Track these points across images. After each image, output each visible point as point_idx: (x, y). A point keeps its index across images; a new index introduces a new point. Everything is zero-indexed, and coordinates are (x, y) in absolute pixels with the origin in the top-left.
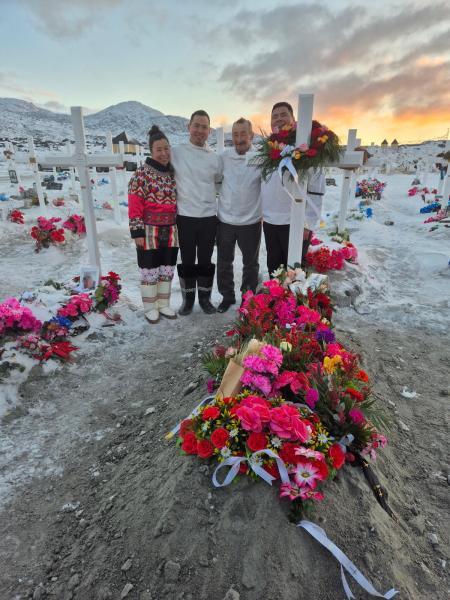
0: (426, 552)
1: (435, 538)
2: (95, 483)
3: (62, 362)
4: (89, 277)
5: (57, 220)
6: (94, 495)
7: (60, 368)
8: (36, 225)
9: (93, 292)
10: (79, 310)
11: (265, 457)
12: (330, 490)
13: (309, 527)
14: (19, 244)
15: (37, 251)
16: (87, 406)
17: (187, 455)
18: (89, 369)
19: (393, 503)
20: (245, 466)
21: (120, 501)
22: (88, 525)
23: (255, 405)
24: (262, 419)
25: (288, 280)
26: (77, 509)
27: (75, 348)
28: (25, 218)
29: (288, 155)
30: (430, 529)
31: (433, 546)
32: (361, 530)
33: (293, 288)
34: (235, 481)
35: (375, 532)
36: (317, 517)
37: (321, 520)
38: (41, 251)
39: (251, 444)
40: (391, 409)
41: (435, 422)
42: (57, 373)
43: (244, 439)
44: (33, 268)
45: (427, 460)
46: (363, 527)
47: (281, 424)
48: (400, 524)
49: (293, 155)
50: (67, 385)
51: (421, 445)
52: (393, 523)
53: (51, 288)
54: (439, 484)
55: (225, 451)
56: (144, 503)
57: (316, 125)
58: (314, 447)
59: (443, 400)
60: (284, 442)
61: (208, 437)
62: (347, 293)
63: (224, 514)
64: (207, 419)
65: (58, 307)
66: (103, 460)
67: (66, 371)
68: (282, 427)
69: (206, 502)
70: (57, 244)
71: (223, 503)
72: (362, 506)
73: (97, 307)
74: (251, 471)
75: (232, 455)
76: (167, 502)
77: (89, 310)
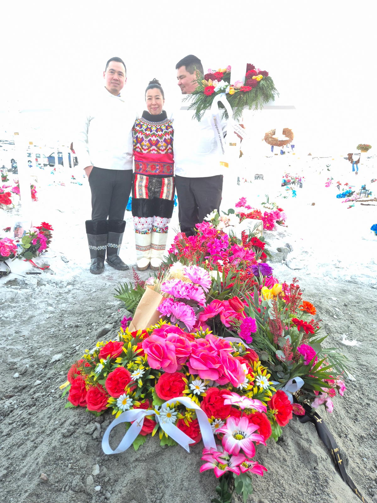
5: (8, 187)
11: (181, 408)
12: (273, 457)
17: (74, 408)
19: (354, 473)
20: (151, 424)
25: (222, 224)
29: (222, 91)
33: (227, 231)
34: (136, 447)
36: (256, 499)
39: (162, 389)
43: (153, 382)
49: (227, 90)
55: (124, 401)
57: (250, 67)
58: (251, 394)
60: (208, 386)
61: (101, 382)
62: (279, 250)
63: (113, 498)
64: (104, 357)
68: (205, 364)
69: (90, 480)
70: (4, 206)
71: (116, 481)
72: (318, 479)
73: (23, 254)
74: (160, 429)
75: (134, 407)
76: (30, 480)
77: (13, 256)
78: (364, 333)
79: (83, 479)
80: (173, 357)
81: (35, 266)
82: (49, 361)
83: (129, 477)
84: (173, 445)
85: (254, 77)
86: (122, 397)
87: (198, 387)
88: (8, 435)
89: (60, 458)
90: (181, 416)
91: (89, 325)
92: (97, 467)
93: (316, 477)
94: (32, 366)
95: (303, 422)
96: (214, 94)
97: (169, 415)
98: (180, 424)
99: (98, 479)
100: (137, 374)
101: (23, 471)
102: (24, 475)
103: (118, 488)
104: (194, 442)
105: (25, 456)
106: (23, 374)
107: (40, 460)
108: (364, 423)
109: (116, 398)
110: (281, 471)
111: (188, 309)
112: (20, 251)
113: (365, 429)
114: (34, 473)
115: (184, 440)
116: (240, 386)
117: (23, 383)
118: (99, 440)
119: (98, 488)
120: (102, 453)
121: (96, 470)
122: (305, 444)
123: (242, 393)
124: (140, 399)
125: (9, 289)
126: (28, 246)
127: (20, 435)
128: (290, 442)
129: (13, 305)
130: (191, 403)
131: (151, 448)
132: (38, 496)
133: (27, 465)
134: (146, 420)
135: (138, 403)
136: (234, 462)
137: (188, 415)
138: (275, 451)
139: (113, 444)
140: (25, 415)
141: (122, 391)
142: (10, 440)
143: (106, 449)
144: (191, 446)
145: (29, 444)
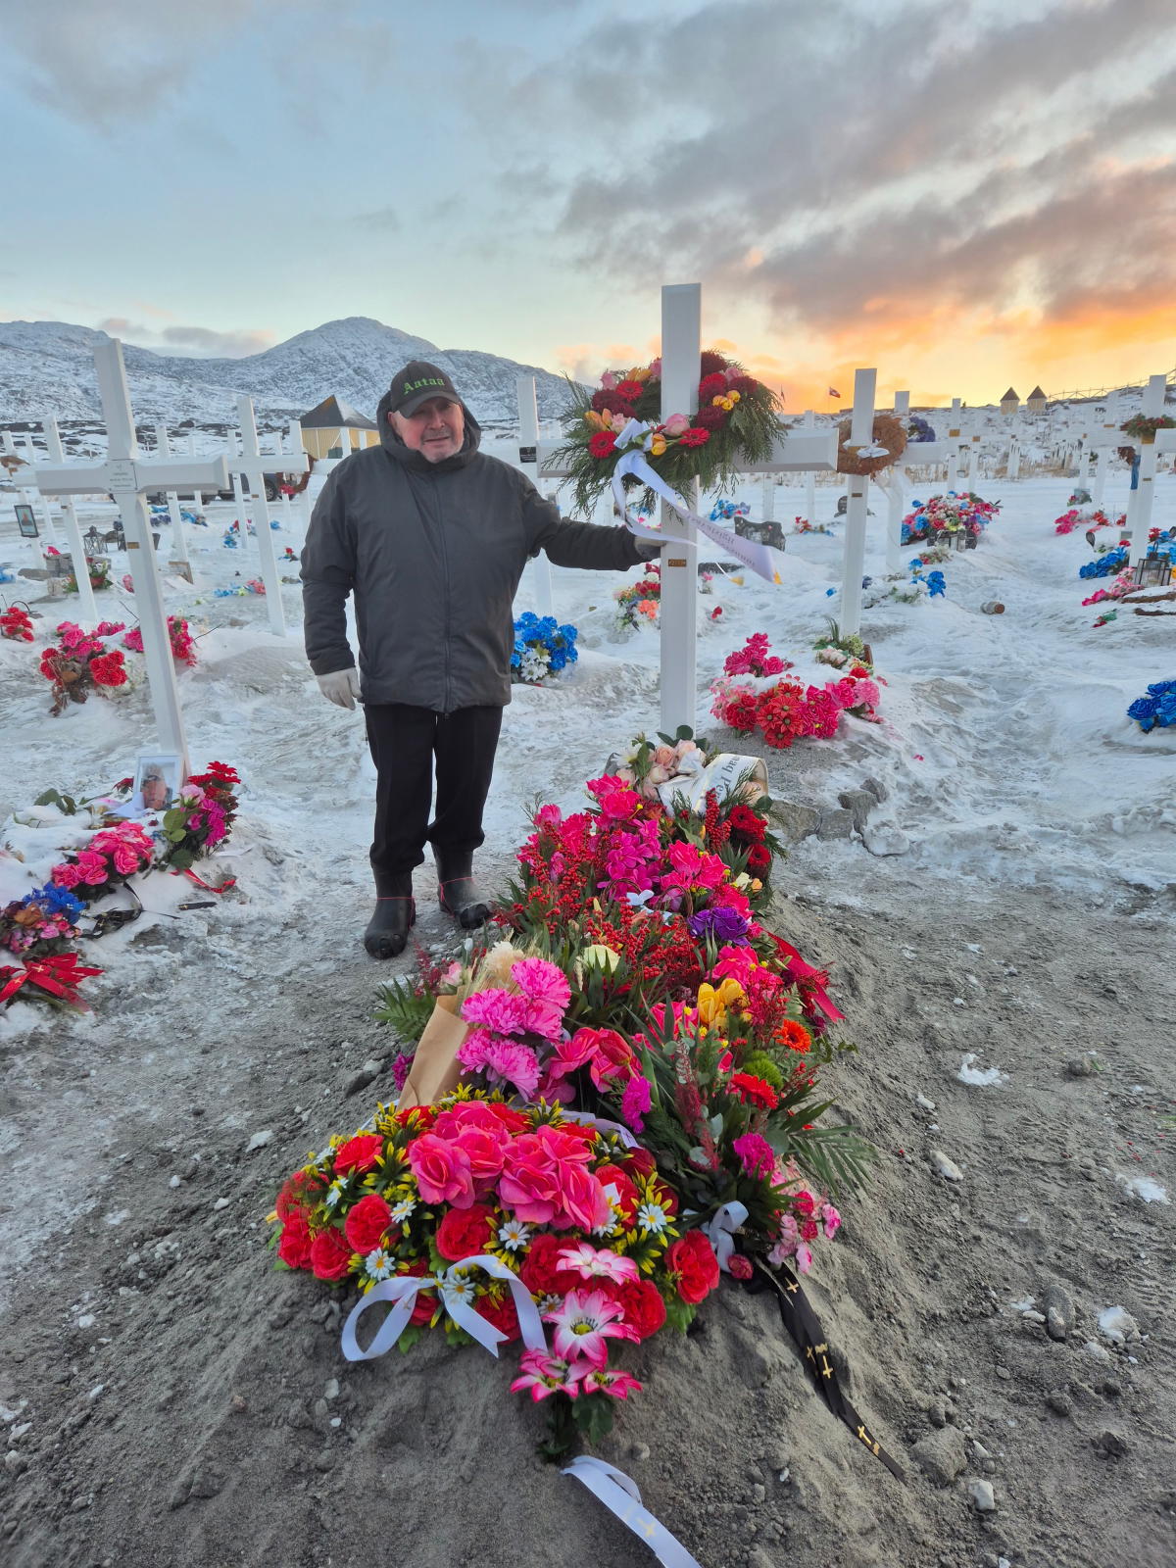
0: (954, 1535)
1: (987, 1491)
2: (78, 1347)
3: (54, 1008)
4: (156, 778)
5: (111, 630)
6: (67, 1380)
7: (46, 1027)
8: (56, 645)
9: (160, 816)
10: (110, 867)
11: (480, 1276)
12: (674, 1363)
13: (594, 1475)
14: (16, 693)
15: (55, 711)
16: (103, 1130)
17: (291, 1272)
18: (124, 1027)
19: (877, 1396)
20: (429, 1303)
21: (110, 1402)
22: (23, 1469)
23: (464, 1131)
24: (475, 1169)
25: (657, 773)
26: (17, 1421)
27: (94, 972)
28: (38, 626)
29: (634, 446)
30: (978, 1466)
31: (980, 1515)
32: (752, 1479)
33: (667, 793)
34: (403, 1347)
35: (790, 1484)
36: (625, 1443)
37: (633, 1453)
38: (63, 712)
39: (448, 1239)
40: (923, 1118)
41: (1038, 1153)
42: (35, 1040)
43: (432, 1226)
44: (39, 757)
45: (999, 1264)
46: (756, 1471)
47: (529, 1183)
48: (883, 1457)
49: (648, 444)
50: (61, 1072)
51: (991, 1219)
52: (859, 1455)
53: (51, 811)
54: (1024, 1334)
55: (378, 1262)
56: (162, 1409)
57: (712, 365)
58: (621, 1246)
59: (1069, 1089)
60: (535, 1231)
61: (338, 1223)
62: (844, 800)
63: (363, 1440)
64: (344, 1171)
65: (57, 860)
66: (112, 1281)
67: (63, 1035)
68: (528, 1192)
69: (320, 1406)
70: (109, 691)
71: (369, 1409)
72: (765, 1407)
73: (168, 857)
74: (445, 1315)
75: (397, 1272)
76: (216, 1407)
77: (145, 866)
78: (1028, 1047)
79: (308, 1406)
80: (465, 1177)
81: (199, 886)
82: (243, 1145)
83: (391, 1401)
84: (467, 1344)
85: (717, 400)
86: (376, 1254)
87: (514, 1234)
88: (169, 1321)
89: (267, 1368)
90: (482, 1291)
91: (335, 1045)
92: (334, 1383)
93: (761, 1404)
94: (207, 1158)
95: (751, 1292)
96: (616, 454)
97: (460, 1289)
98: (481, 1305)
99: (337, 1406)
100: (401, 1212)
101: (202, 1392)
102: (206, 1398)
103: (371, 1422)
104: (505, 1338)
105: (203, 1365)
106: (189, 1179)
107: (231, 1371)
108: (950, 1285)
109: (365, 1255)
110: (687, 1392)
111: (520, 1055)
112: (160, 849)
113: (949, 1298)
114: (221, 1395)
115: (489, 1336)
116: (601, 1230)
117: (190, 1200)
118: (337, 1333)
119: (336, 1422)
120: (342, 1360)
121: (333, 1390)
122: (747, 1336)
123: (599, 1243)
124: (408, 1259)
125: (143, 957)
126: (181, 834)
127: (192, 1321)
128: (716, 1334)
129: (155, 997)
130: (498, 1266)
131: (431, 1349)
132: (230, 1435)
133: (209, 1380)
134: (420, 1297)
135: (404, 1266)
136: (575, 1374)
137: (494, 1289)
138: (679, 1352)
139: (363, 1340)
140: (198, 1280)
141: (375, 1243)
142: (172, 1334)
143: (351, 1351)
144: (500, 1345)
145: (211, 1342)
